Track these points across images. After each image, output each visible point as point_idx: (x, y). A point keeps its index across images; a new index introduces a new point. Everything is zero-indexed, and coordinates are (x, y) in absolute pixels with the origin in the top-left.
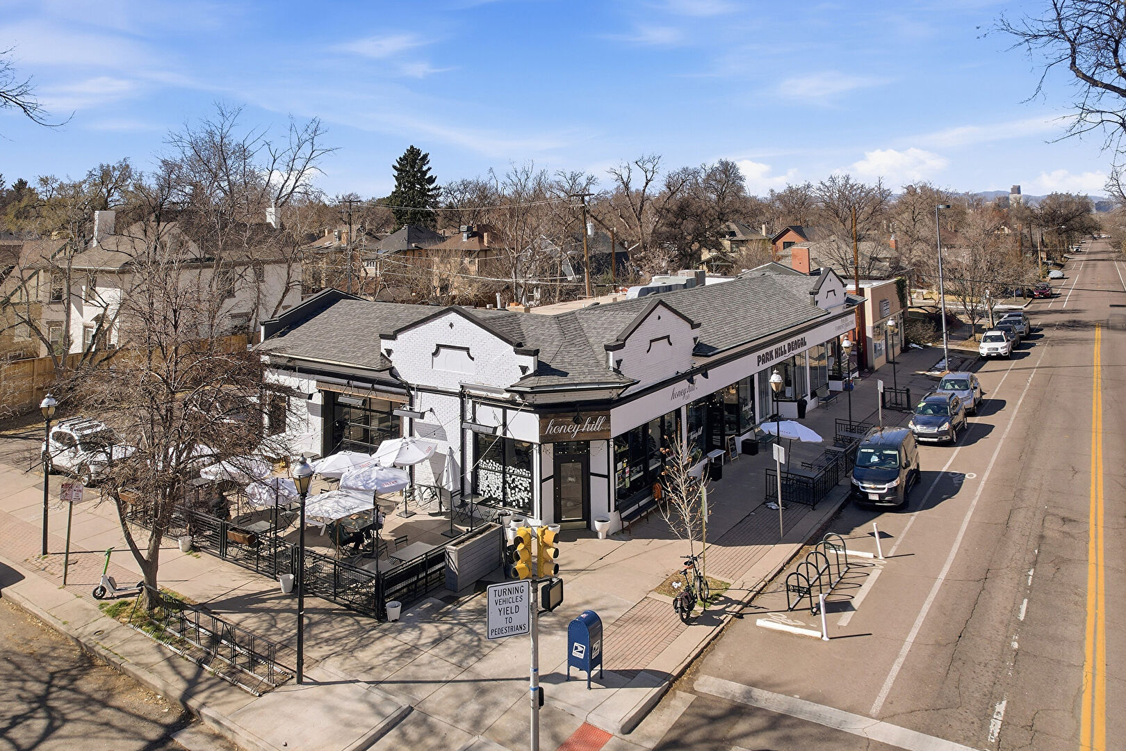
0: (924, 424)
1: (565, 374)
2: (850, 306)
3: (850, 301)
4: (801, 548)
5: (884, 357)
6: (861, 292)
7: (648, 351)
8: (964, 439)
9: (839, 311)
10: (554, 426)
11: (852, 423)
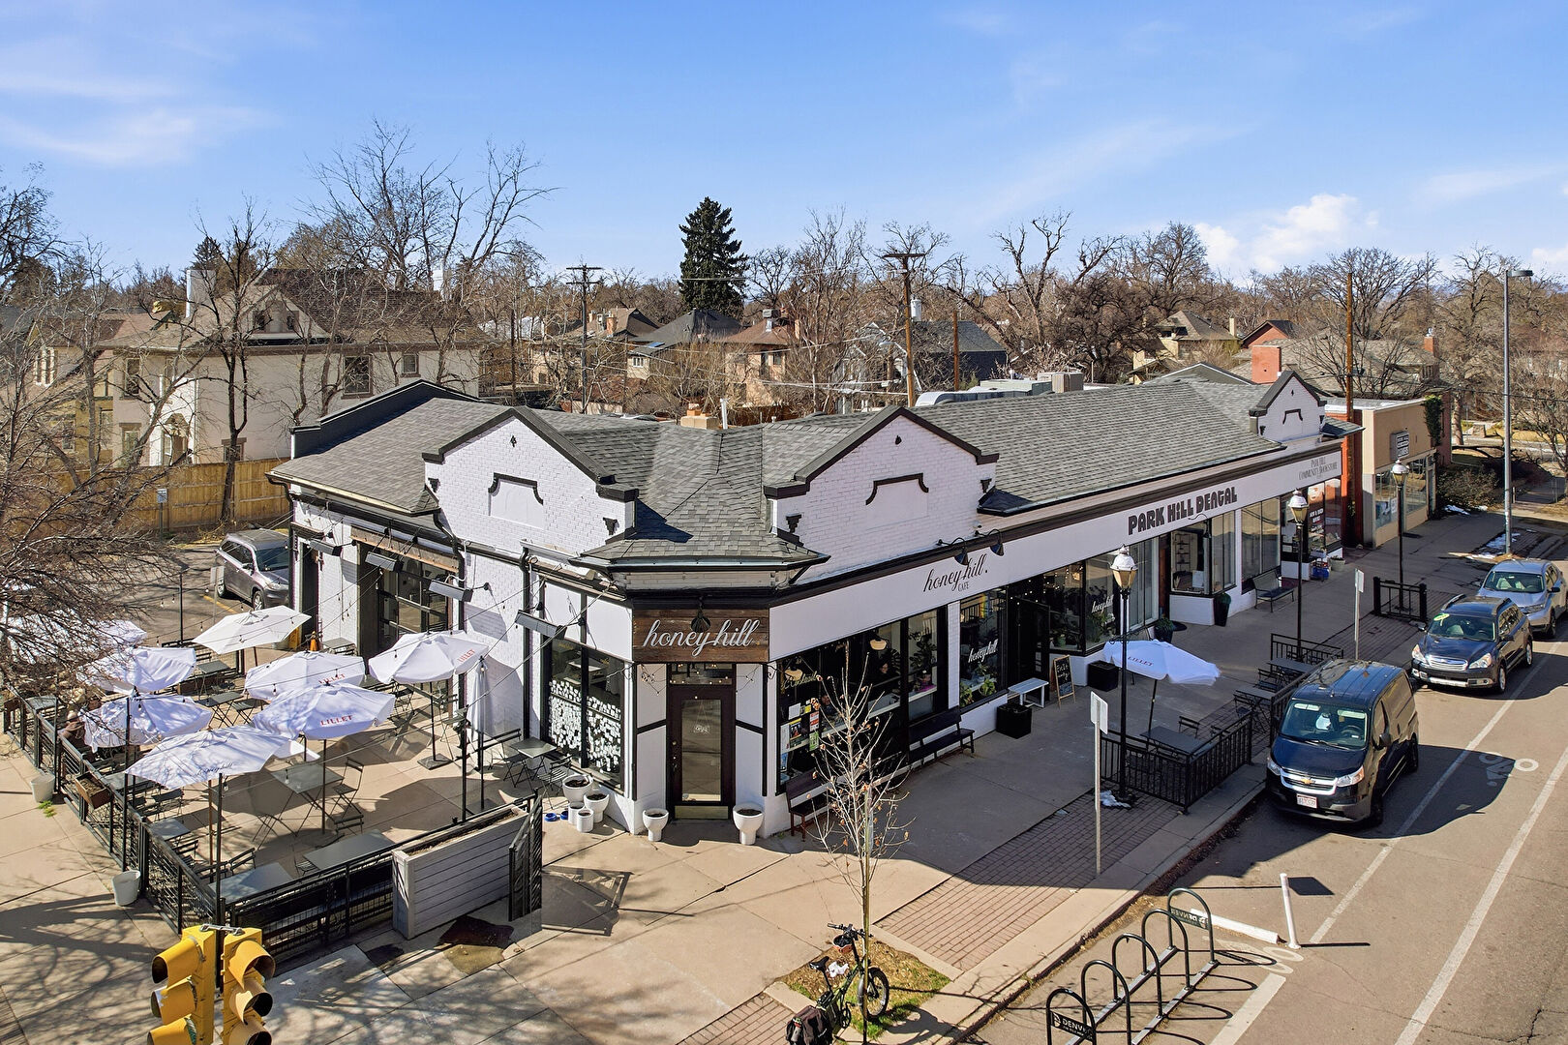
0: (1441, 653)
1: (682, 537)
2: (1331, 438)
3: (1330, 431)
4: (1135, 898)
5: (1395, 525)
6: (1356, 417)
7: (868, 502)
8: (1523, 686)
9: (1309, 445)
10: (659, 631)
11: (1303, 644)
